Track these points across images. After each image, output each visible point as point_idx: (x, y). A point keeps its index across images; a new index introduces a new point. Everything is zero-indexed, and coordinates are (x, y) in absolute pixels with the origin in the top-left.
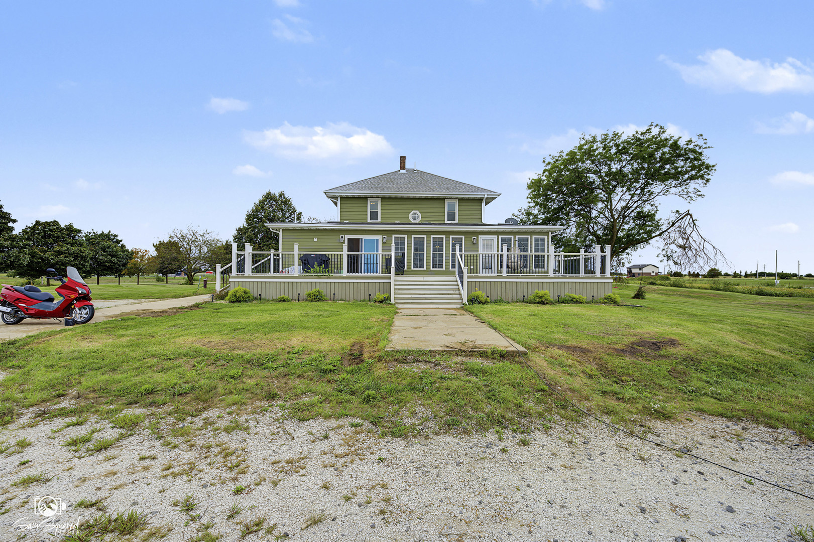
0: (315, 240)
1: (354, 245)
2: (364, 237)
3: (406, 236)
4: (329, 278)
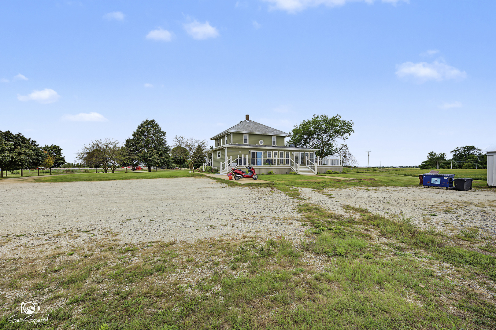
0: (240, 152)
1: (254, 154)
2: (257, 151)
3: (271, 151)
4: (273, 167)
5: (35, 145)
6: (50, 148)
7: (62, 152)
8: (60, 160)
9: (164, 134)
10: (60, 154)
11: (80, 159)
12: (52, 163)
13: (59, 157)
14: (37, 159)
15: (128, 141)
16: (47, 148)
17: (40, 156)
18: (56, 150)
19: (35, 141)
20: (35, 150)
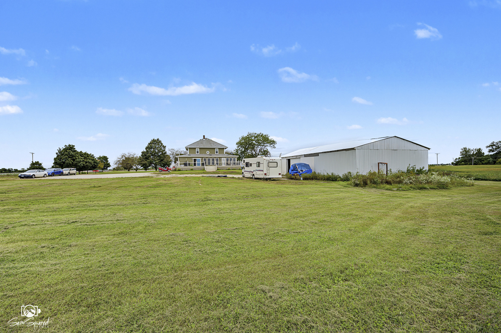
0: (186, 159)
1: (195, 160)
2: (197, 159)
5: (93, 157)
6: (102, 157)
7: (108, 160)
8: (107, 165)
9: (165, 147)
10: (108, 161)
11: (115, 164)
12: (102, 167)
13: (107, 163)
14: (94, 165)
15: (143, 153)
16: (100, 158)
17: (96, 163)
18: (105, 158)
19: (93, 155)
20: (93, 160)
